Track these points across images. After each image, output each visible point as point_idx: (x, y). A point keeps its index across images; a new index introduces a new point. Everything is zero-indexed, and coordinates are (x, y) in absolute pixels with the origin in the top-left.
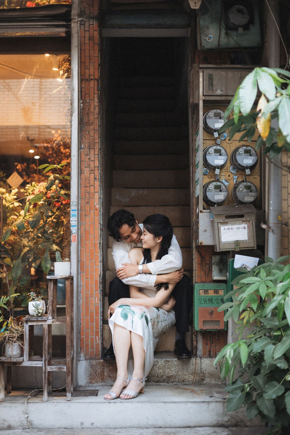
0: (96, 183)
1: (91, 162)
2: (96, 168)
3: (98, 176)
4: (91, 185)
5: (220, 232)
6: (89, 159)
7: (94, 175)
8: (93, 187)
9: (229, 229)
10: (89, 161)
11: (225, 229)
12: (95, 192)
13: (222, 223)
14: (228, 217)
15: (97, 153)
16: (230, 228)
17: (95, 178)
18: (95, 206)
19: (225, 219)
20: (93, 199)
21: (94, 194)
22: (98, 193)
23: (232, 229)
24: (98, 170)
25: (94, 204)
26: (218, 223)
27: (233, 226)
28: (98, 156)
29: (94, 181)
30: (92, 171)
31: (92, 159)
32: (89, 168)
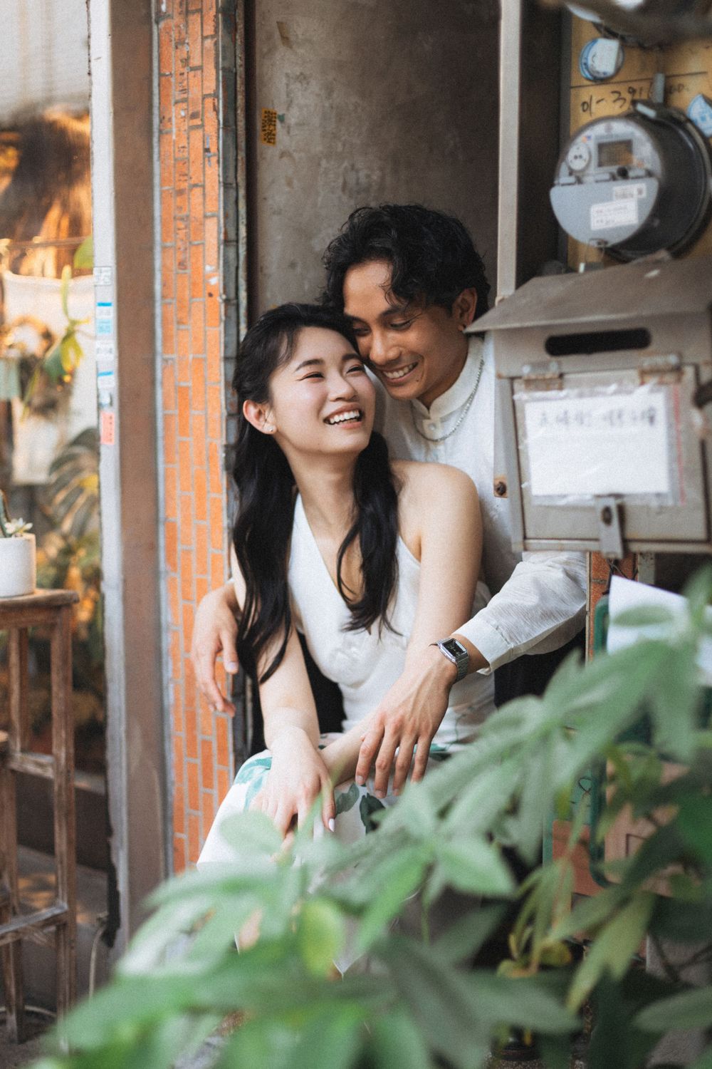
0: (209, 171)
1: (192, 74)
2: (209, 102)
3: (215, 139)
4: (192, 182)
5: (525, 435)
6: (186, 61)
7: (204, 136)
8: (198, 191)
9: (564, 419)
10: (185, 70)
11: (544, 420)
12: (205, 217)
13: (530, 383)
14: (561, 345)
15: (209, 30)
16: (572, 414)
17: (207, 150)
18: (205, 278)
19: (547, 357)
20: (201, 248)
21: (203, 224)
22: (215, 220)
23: (580, 419)
24: (216, 110)
25: (204, 265)
26: (512, 379)
27: (587, 404)
28: (216, 44)
29: (204, 163)
30: (194, 116)
31: (196, 61)
32: (184, 105)
